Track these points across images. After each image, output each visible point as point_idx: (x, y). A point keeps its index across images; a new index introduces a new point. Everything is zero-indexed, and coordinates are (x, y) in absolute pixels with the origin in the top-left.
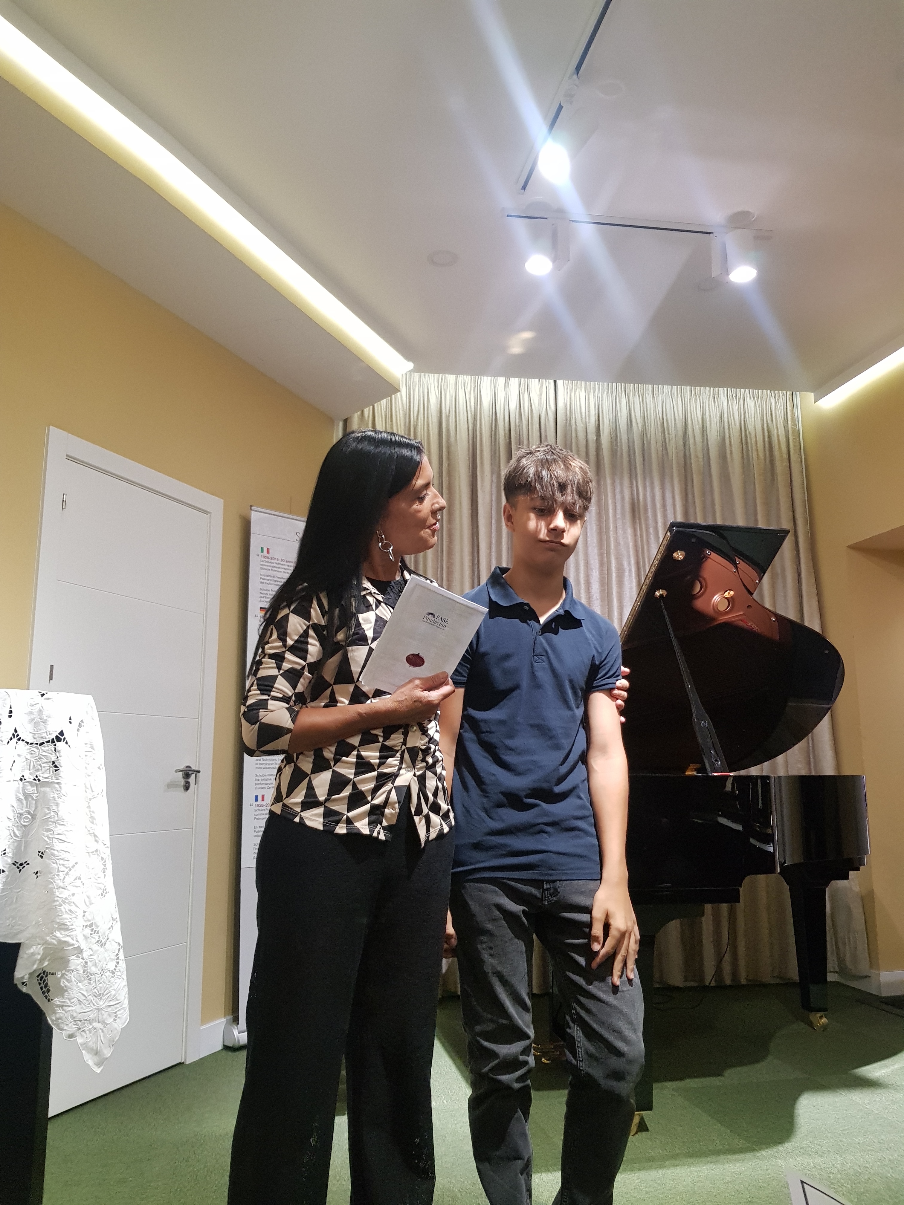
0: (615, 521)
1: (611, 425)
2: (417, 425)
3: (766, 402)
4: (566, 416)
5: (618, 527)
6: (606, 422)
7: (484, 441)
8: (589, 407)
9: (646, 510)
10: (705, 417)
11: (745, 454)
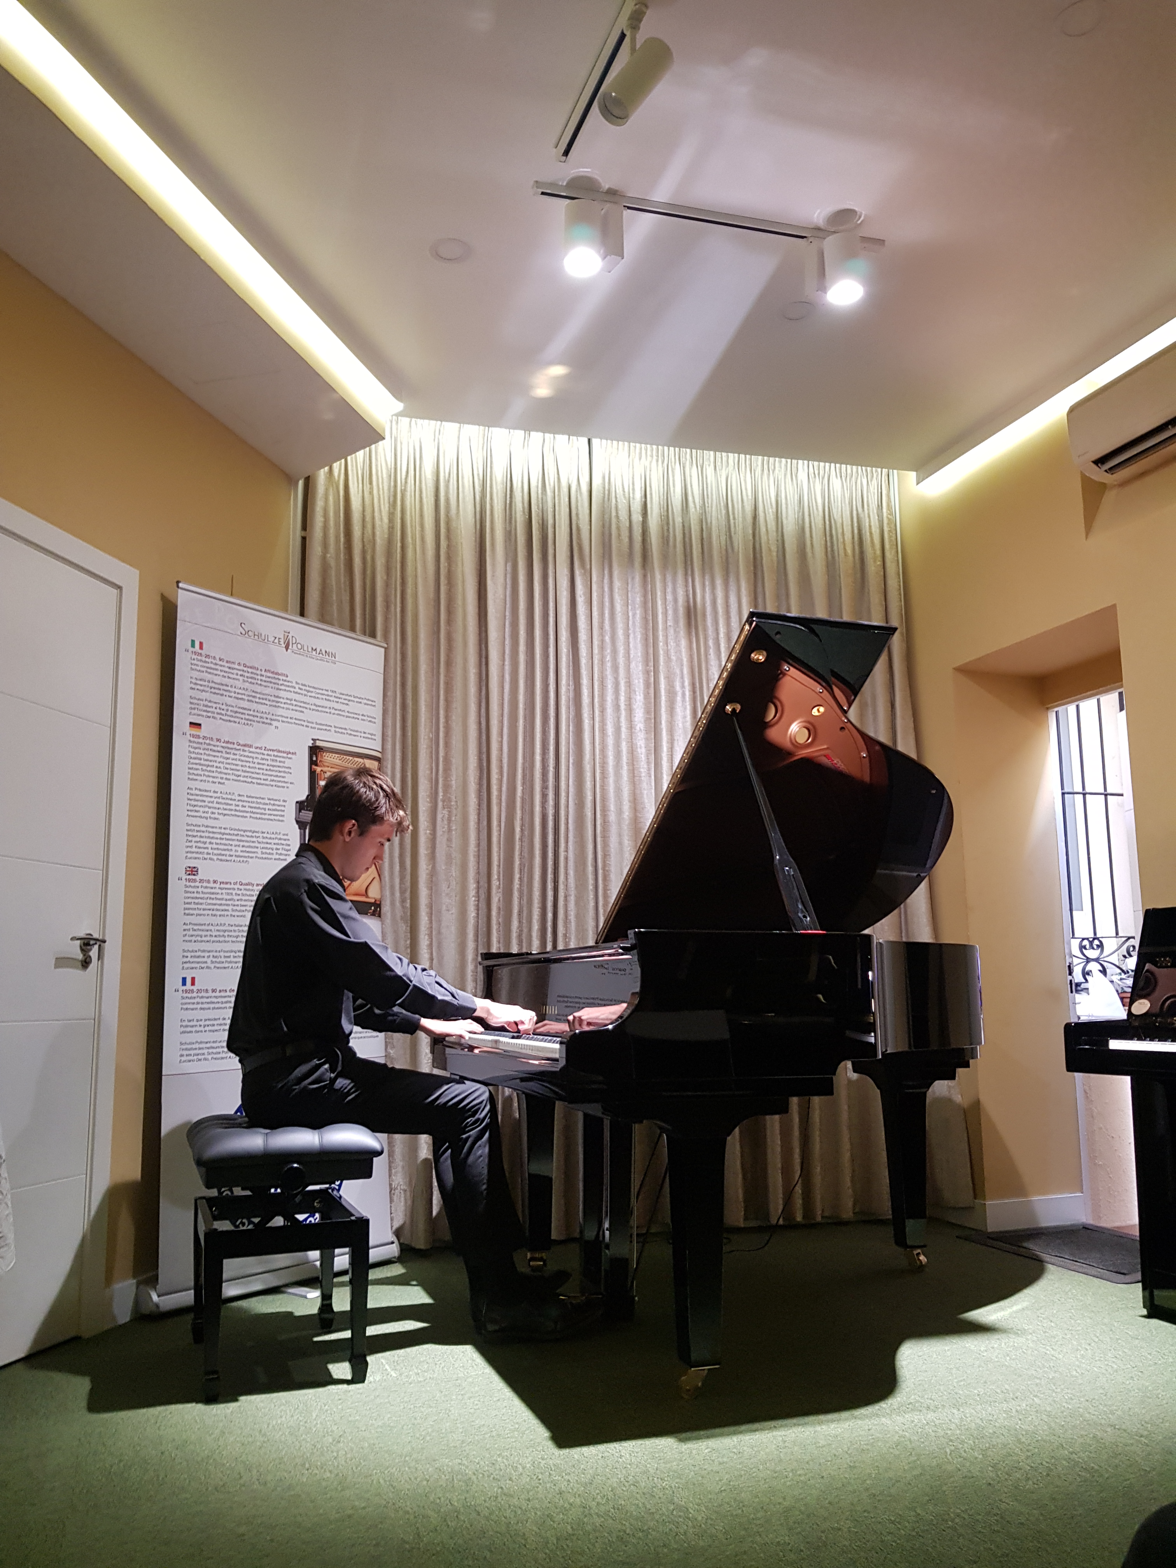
0: (666, 629)
1: (662, 503)
2: (405, 490)
3: (856, 483)
4: (604, 488)
5: (670, 638)
6: (655, 499)
7: (496, 516)
8: (633, 478)
9: (704, 615)
10: (779, 499)
11: (829, 549)
